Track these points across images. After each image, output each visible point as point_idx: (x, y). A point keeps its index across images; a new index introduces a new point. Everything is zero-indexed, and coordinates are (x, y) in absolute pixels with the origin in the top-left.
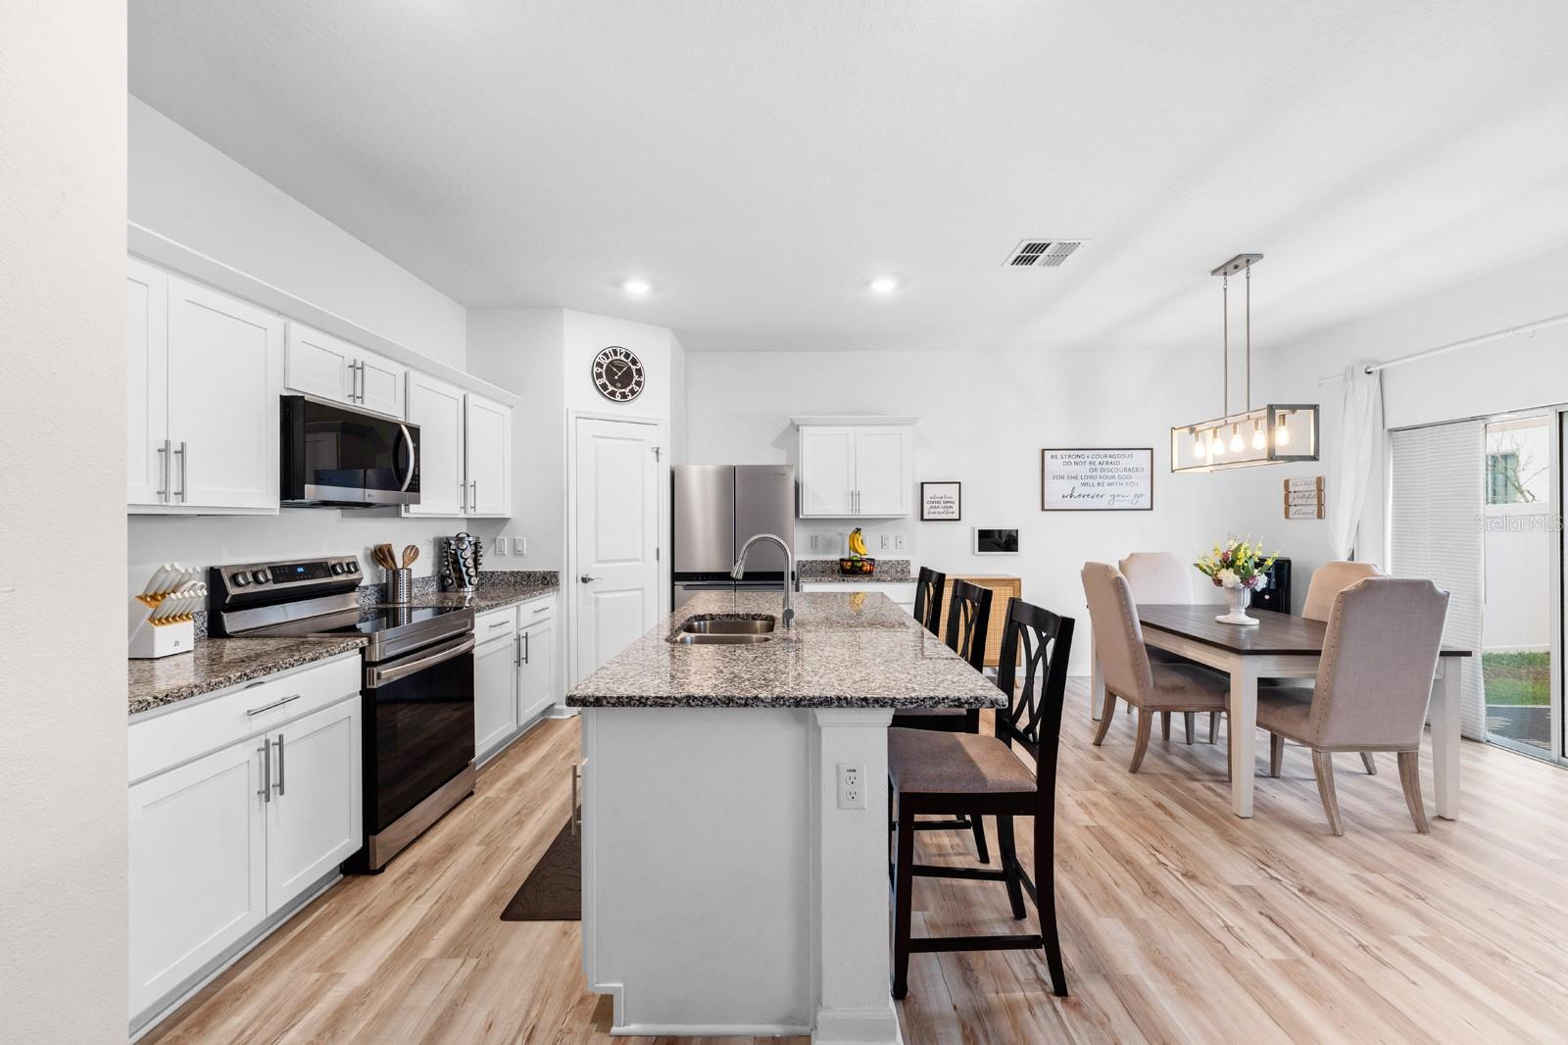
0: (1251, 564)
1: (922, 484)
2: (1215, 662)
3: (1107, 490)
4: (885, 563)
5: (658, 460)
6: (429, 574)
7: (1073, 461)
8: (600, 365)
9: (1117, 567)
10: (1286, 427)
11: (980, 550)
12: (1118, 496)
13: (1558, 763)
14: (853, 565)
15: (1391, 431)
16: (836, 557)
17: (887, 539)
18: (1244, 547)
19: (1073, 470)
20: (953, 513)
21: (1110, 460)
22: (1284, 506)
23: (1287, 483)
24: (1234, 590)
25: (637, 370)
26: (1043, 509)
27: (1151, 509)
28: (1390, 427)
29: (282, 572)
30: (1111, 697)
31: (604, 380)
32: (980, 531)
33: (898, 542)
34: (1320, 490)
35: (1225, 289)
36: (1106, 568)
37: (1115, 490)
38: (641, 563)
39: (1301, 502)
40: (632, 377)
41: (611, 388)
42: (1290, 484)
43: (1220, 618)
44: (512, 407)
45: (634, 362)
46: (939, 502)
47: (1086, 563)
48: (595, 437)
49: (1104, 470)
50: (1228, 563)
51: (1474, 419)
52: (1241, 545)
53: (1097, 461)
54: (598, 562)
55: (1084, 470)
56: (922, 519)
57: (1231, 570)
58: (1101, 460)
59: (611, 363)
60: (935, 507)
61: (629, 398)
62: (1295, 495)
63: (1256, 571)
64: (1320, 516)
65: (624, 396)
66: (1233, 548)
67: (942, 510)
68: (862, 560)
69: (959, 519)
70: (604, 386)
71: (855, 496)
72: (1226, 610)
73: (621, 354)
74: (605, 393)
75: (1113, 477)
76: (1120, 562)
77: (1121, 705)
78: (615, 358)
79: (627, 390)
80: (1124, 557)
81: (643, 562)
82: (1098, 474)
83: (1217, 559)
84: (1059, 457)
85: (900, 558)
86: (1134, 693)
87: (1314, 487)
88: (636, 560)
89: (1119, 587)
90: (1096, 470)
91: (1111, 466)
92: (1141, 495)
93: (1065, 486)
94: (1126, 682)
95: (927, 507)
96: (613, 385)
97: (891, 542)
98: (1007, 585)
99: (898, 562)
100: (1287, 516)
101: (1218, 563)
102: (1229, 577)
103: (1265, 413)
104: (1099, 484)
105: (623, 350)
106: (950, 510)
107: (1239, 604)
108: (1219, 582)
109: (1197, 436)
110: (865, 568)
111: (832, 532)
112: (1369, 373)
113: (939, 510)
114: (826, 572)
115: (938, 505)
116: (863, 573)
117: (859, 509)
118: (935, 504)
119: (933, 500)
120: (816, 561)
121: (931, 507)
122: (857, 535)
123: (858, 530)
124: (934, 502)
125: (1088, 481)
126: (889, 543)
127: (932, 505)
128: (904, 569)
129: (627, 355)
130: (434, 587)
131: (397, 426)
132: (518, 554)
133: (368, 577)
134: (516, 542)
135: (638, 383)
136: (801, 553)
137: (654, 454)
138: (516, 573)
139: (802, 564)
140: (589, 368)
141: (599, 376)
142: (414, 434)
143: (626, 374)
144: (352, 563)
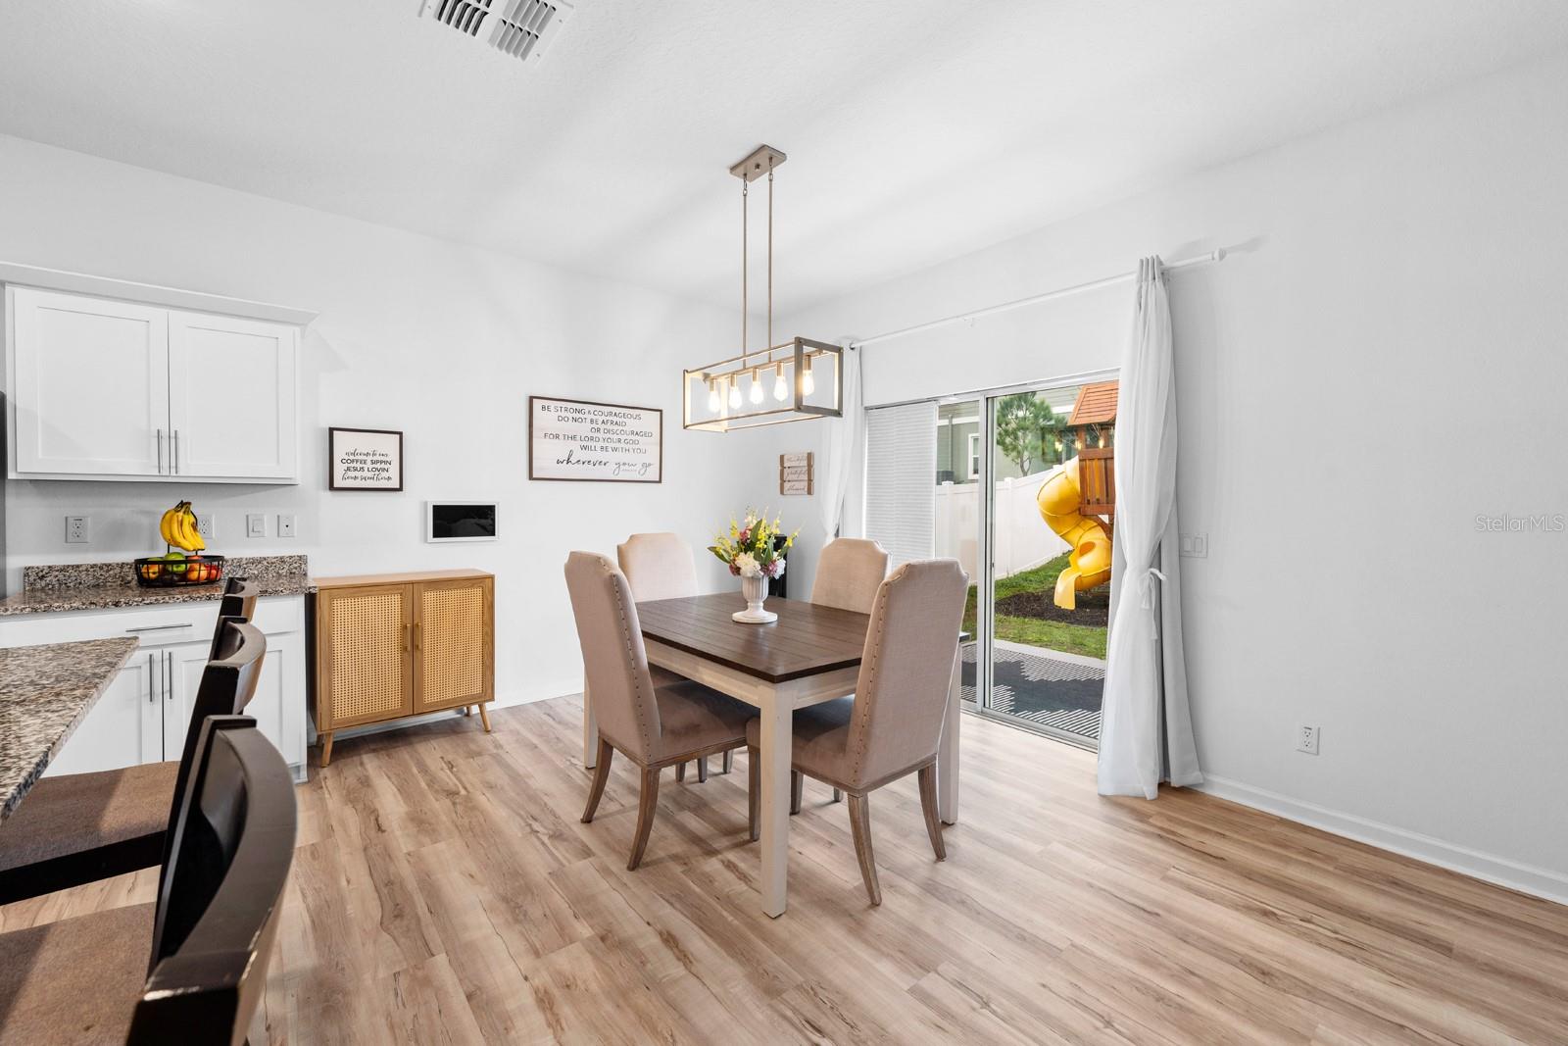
0: (771, 545)
1: (331, 432)
2: (744, 693)
3: (611, 457)
4: (257, 561)
7: (570, 416)
9: (614, 559)
10: (810, 372)
11: (435, 536)
12: (624, 464)
13: (982, 713)
14: (163, 572)
15: (867, 409)
16: (130, 557)
17: (261, 520)
18: (763, 525)
19: (570, 427)
20: (389, 478)
21: (615, 419)
22: (779, 482)
23: (782, 457)
24: (754, 579)
26: (531, 478)
27: (660, 482)
28: (867, 405)
30: (606, 749)
32: (434, 506)
33: (283, 527)
34: (810, 466)
35: (745, 195)
36: (597, 562)
37: (620, 457)
39: (795, 477)
42: (785, 458)
43: (738, 616)
46: (363, 462)
47: (573, 555)
49: (609, 431)
50: (747, 545)
51: (929, 400)
52: (760, 523)
53: (601, 419)
55: (584, 429)
56: (332, 487)
57: (751, 554)
58: (605, 419)
60: (356, 469)
62: (789, 471)
63: (775, 554)
64: (809, 492)
66: (752, 526)
67: (370, 474)
68: (187, 560)
69: (400, 489)
71: (167, 441)
72: (743, 605)
75: (619, 441)
76: (618, 547)
77: (619, 764)
80: (623, 540)
82: (600, 435)
83: (731, 541)
84: (552, 408)
85: (285, 552)
86: (635, 746)
87: (805, 463)
89: (615, 589)
90: (598, 430)
91: (616, 428)
92: (650, 465)
93: (561, 449)
94: (625, 731)
95: (339, 469)
97: (268, 526)
98: (472, 586)
99: (282, 560)
100: (782, 492)
101: (736, 545)
102: (748, 563)
103: (791, 351)
104: (602, 449)
106: (385, 474)
107: (757, 597)
108: (736, 570)
109: (712, 383)
110: (194, 575)
111: (123, 509)
112: (852, 349)
113: (366, 474)
114: (105, 586)
115: (361, 466)
116: (197, 583)
117: (181, 465)
118: (355, 465)
119: (352, 457)
120: (78, 566)
121: (348, 469)
122: (181, 514)
123: (184, 506)
124: (353, 461)
125: (589, 443)
126: (263, 528)
127: (349, 465)
128: (294, 570)
136: (33, 551)
139: (38, 574)
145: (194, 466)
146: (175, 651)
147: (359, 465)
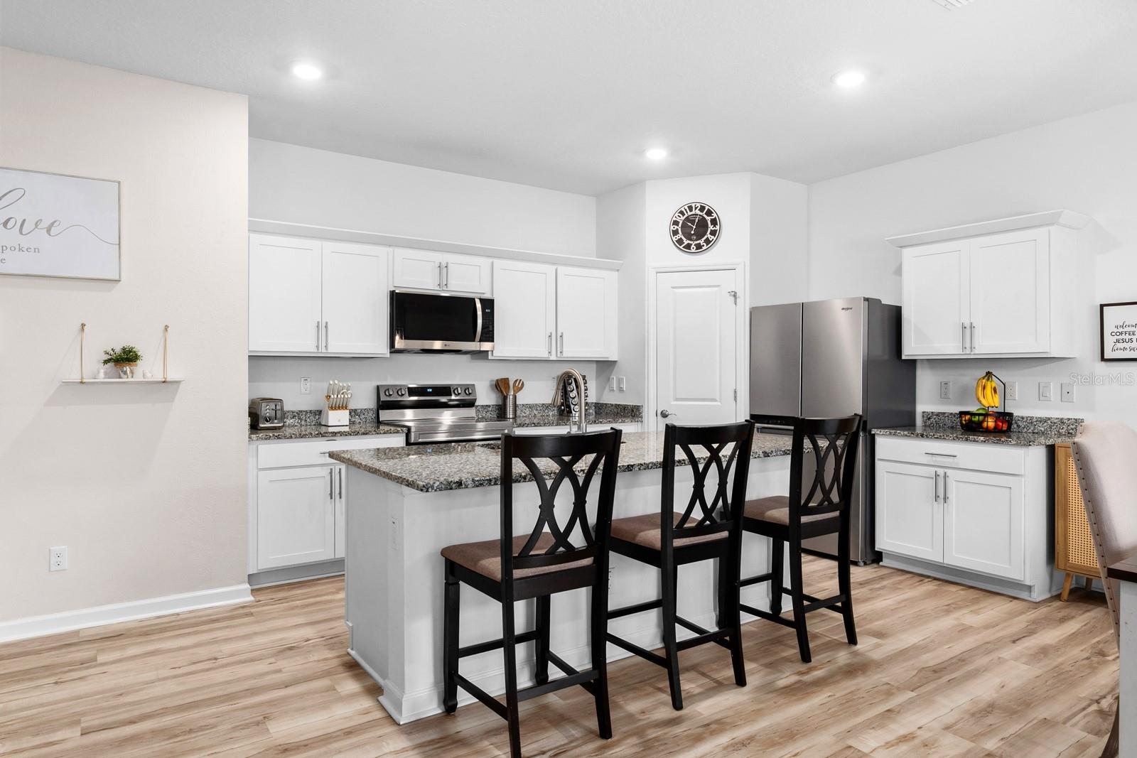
1: (1102, 306)
4: (1043, 420)
5: (736, 304)
6: (549, 401)
8: (676, 223)
17: (1049, 387)
25: (712, 220)
31: (680, 235)
33: (1066, 394)
38: (719, 404)
40: (707, 227)
41: (686, 242)
44: (618, 270)
45: (709, 213)
46: (1131, 334)
48: (673, 288)
54: (677, 400)
56: (1103, 359)
59: (687, 219)
60: (1125, 341)
61: (704, 248)
65: (699, 247)
70: (680, 241)
71: (967, 330)
73: (696, 208)
74: (681, 247)
78: (690, 213)
79: (702, 242)
81: (721, 402)
85: (1065, 415)
88: (714, 400)
95: (1109, 341)
96: (688, 239)
97: (1054, 392)
99: (1062, 421)
105: (698, 205)
110: (985, 425)
114: (956, 428)
115: (1130, 337)
116: (987, 432)
117: (976, 344)
118: (1123, 336)
119: (1121, 330)
120: (944, 413)
121: (1118, 341)
122: (984, 381)
123: (989, 375)
124: (1121, 333)
126: (1050, 394)
127: (1118, 337)
128: (1071, 431)
129: (702, 209)
130: (553, 413)
131: (473, 300)
132: (621, 390)
133: (485, 397)
134: (620, 381)
135: (713, 233)
136: (927, 402)
137: (733, 298)
138: (617, 406)
139: (928, 416)
140: (666, 228)
141: (675, 233)
142: (488, 304)
143: (702, 225)
144: (468, 389)
145: (985, 346)
146: (949, 472)
147: (1127, 337)
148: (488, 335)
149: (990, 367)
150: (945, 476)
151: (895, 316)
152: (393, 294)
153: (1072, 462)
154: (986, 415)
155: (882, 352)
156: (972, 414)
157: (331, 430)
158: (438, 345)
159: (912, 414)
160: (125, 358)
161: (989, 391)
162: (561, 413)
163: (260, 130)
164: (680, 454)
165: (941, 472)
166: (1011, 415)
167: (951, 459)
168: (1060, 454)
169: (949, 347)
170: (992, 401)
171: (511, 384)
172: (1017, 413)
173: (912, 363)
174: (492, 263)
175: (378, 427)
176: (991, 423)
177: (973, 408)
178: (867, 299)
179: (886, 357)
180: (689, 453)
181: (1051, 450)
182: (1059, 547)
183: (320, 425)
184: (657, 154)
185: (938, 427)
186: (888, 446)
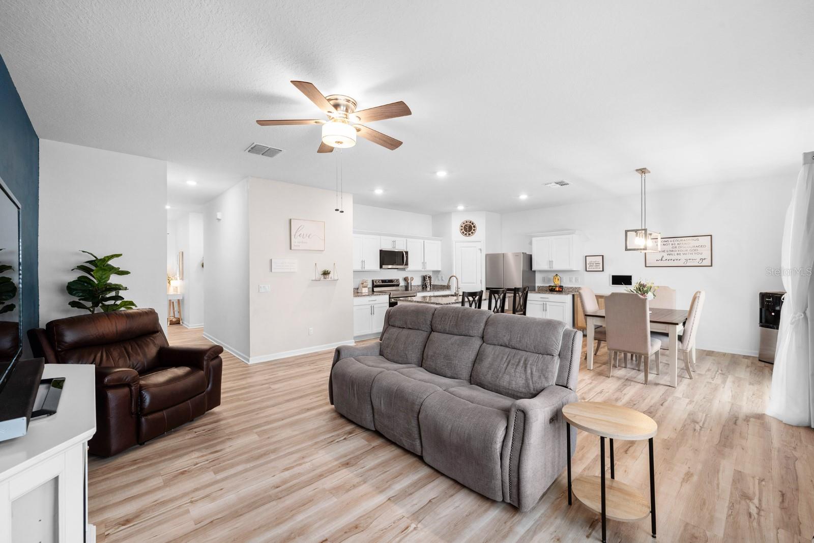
1: (586, 257)
3: (682, 257)
4: (571, 288)
5: (481, 253)
6: (420, 284)
8: (462, 226)
11: (613, 284)
12: (690, 259)
14: (552, 288)
17: (572, 279)
19: (662, 248)
20: (600, 268)
21: (684, 242)
25: (473, 226)
27: (711, 266)
29: (383, 281)
31: (463, 231)
32: (612, 276)
33: (576, 280)
37: (688, 257)
40: (472, 228)
41: (465, 233)
45: (473, 224)
46: (593, 264)
49: (681, 247)
53: (676, 243)
55: (669, 248)
56: (586, 271)
58: (678, 242)
59: (465, 225)
61: (471, 235)
69: (603, 271)
70: (463, 233)
71: (551, 262)
73: (468, 222)
75: (687, 250)
78: (466, 223)
79: (470, 233)
81: (476, 283)
82: (677, 249)
88: (474, 283)
90: (676, 247)
91: (685, 245)
92: (705, 259)
95: (588, 266)
96: (466, 232)
97: (574, 280)
99: (576, 288)
104: (678, 254)
111: (546, 276)
113: (594, 267)
114: (547, 290)
116: (556, 291)
117: (553, 267)
120: (544, 286)
121: (590, 266)
122: (555, 277)
124: (590, 264)
125: (671, 253)
128: (578, 290)
129: (470, 222)
130: (421, 288)
131: (403, 252)
132: (442, 280)
133: (402, 283)
134: (442, 277)
135: (474, 230)
136: (539, 283)
137: (480, 251)
138: (441, 285)
139: (539, 287)
140: (459, 228)
141: (462, 230)
142: (407, 253)
143: (470, 228)
144: (398, 280)
145: (556, 267)
148: (407, 264)
149: (557, 274)
150: (546, 304)
151: (530, 258)
152: (381, 251)
153: (579, 299)
154: (556, 287)
155: (527, 269)
156: (553, 286)
157: (363, 294)
158: (390, 266)
159: (535, 287)
160: (326, 273)
161: (557, 280)
162: (423, 288)
163: (356, 202)
164: (466, 300)
165: (545, 303)
166: (562, 286)
167: (547, 299)
168: (576, 297)
169: (545, 267)
170: (558, 283)
171: (409, 278)
172: (564, 286)
173: (535, 271)
174: (407, 240)
175: (373, 293)
176: (557, 289)
177: (552, 285)
178: (523, 253)
179: (527, 270)
180: (468, 299)
181: (573, 295)
182: (576, 322)
183: (358, 293)
184: (461, 208)
185: (542, 290)
186: (531, 296)
